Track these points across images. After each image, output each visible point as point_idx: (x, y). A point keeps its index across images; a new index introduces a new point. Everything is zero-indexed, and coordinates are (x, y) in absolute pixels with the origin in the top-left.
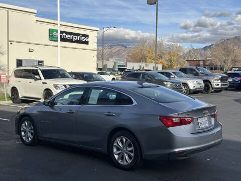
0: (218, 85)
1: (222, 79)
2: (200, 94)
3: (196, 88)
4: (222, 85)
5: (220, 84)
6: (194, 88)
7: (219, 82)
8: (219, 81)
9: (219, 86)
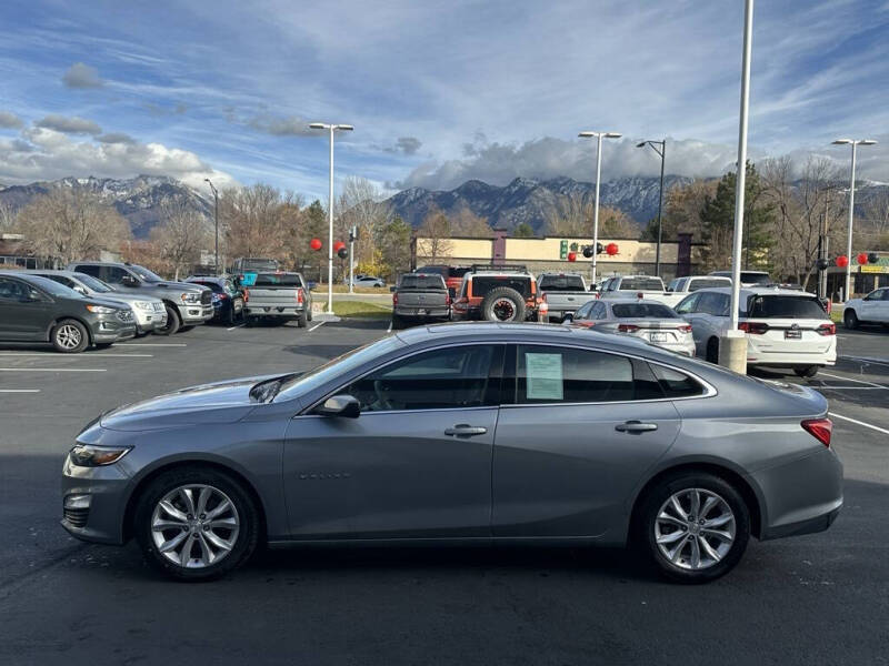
0: (196, 312)
1: (204, 299)
2: (149, 337)
3: (154, 323)
4: (205, 313)
5: (201, 310)
6: (150, 322)
7: (198, 306)
8: (199, 303)
9: (199, 316)
